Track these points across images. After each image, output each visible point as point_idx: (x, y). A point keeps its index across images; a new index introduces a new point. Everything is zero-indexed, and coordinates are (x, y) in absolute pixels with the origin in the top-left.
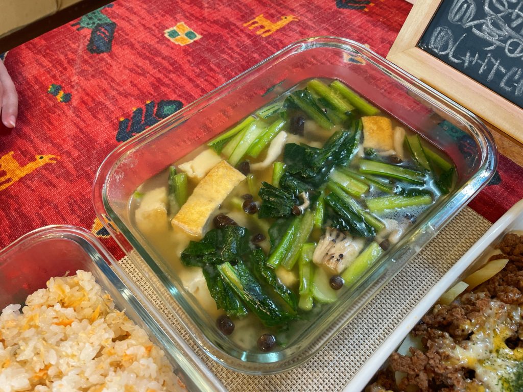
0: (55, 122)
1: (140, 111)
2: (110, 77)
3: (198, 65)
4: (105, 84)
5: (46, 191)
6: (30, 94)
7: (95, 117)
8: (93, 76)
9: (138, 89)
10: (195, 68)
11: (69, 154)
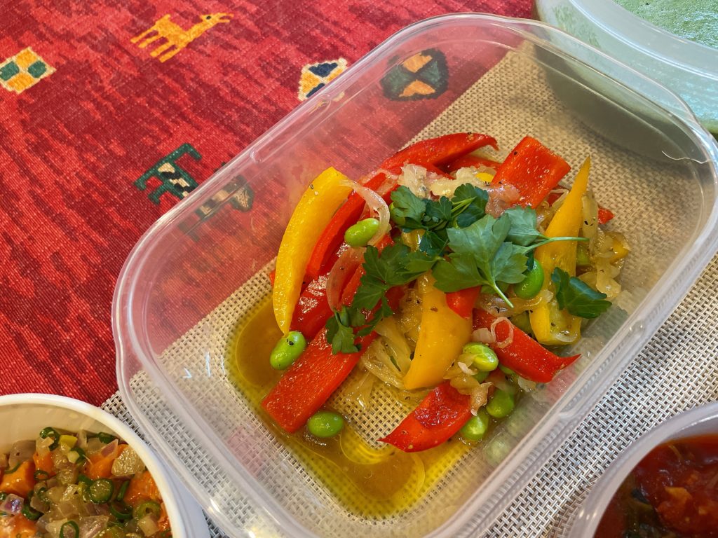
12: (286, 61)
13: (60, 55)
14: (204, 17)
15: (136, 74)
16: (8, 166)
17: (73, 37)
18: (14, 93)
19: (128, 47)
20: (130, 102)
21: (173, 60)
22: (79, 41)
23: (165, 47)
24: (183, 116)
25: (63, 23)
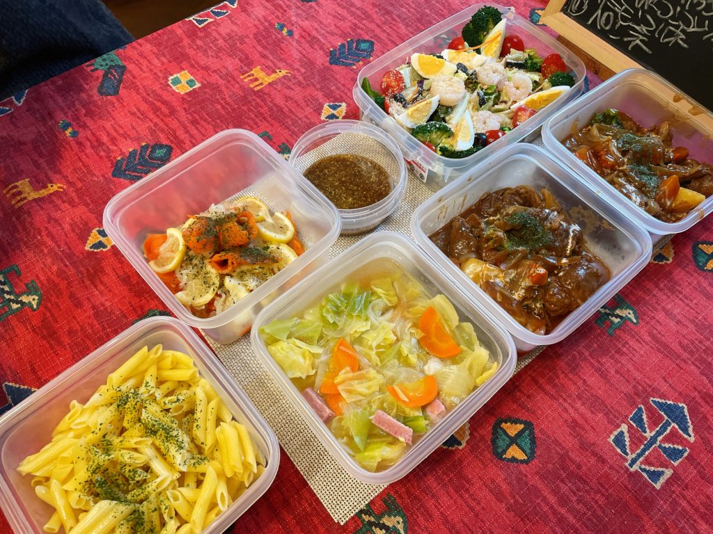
0: (285, 49)
1: (343, 45)
2: (319, 20)
3: (383, 15)
4: (316, 25)
5: (288, 92)
6: (263, 28)
7: (312, 47)
8: (306, 19)
9: (341, 30)
10: (381, 17)
11: (298, 70)
12: (317, 100)
13: (203, 78)
14: (278, 71)
15: (242, 94)
16: (178, 127)
17: (210, 70)
18: (179, 93)
19: (239, 80)
20: (239, 108)
21: (261, 91)
22: (214, 72)
23: (257, 83)
24: (264, 118)
25: (203, 60)
